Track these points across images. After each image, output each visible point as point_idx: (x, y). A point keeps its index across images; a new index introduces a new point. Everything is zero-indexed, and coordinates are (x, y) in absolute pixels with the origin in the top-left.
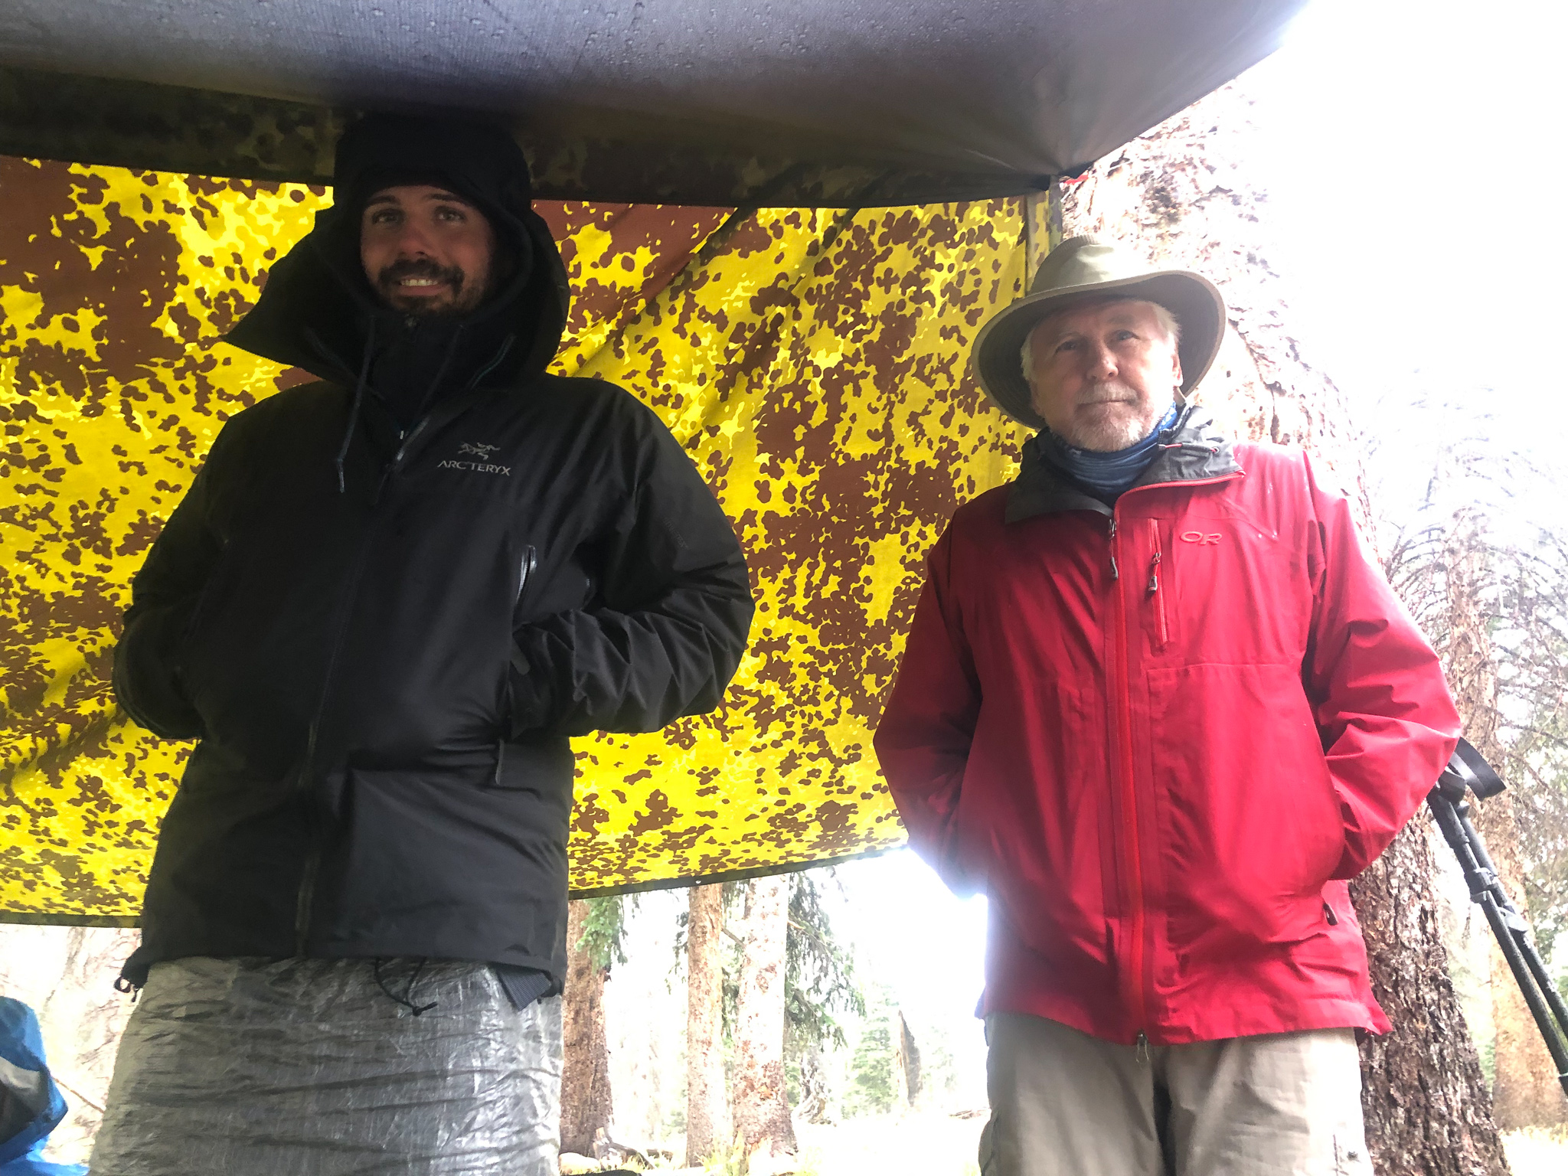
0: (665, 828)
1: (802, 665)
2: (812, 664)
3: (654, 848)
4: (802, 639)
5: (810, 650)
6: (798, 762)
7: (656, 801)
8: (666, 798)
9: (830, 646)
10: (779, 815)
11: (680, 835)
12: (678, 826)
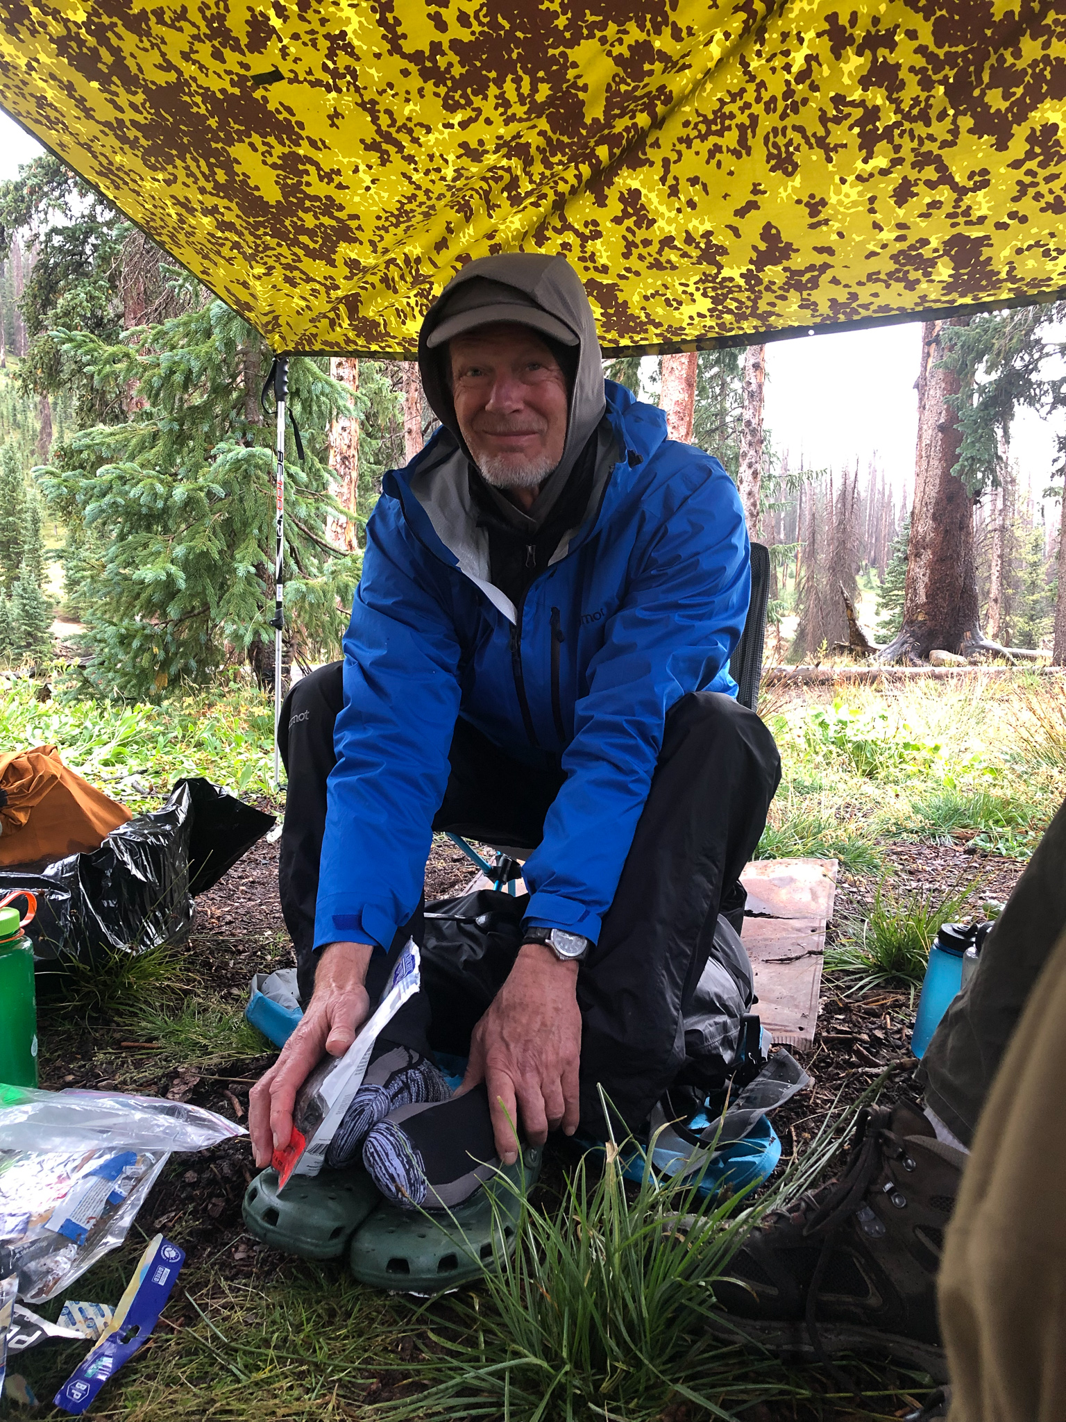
0: (786, 263)
1: (912, 69)
2: (923, 70)
3: (780, 288)
4: (912, 35)
5: (922, 50)
6: (915, 190)
7: (769, 233)
8: (778, 232)
9: (946, 48)
10: (901, 252)
11: (801, 273)
12: (798, 262)
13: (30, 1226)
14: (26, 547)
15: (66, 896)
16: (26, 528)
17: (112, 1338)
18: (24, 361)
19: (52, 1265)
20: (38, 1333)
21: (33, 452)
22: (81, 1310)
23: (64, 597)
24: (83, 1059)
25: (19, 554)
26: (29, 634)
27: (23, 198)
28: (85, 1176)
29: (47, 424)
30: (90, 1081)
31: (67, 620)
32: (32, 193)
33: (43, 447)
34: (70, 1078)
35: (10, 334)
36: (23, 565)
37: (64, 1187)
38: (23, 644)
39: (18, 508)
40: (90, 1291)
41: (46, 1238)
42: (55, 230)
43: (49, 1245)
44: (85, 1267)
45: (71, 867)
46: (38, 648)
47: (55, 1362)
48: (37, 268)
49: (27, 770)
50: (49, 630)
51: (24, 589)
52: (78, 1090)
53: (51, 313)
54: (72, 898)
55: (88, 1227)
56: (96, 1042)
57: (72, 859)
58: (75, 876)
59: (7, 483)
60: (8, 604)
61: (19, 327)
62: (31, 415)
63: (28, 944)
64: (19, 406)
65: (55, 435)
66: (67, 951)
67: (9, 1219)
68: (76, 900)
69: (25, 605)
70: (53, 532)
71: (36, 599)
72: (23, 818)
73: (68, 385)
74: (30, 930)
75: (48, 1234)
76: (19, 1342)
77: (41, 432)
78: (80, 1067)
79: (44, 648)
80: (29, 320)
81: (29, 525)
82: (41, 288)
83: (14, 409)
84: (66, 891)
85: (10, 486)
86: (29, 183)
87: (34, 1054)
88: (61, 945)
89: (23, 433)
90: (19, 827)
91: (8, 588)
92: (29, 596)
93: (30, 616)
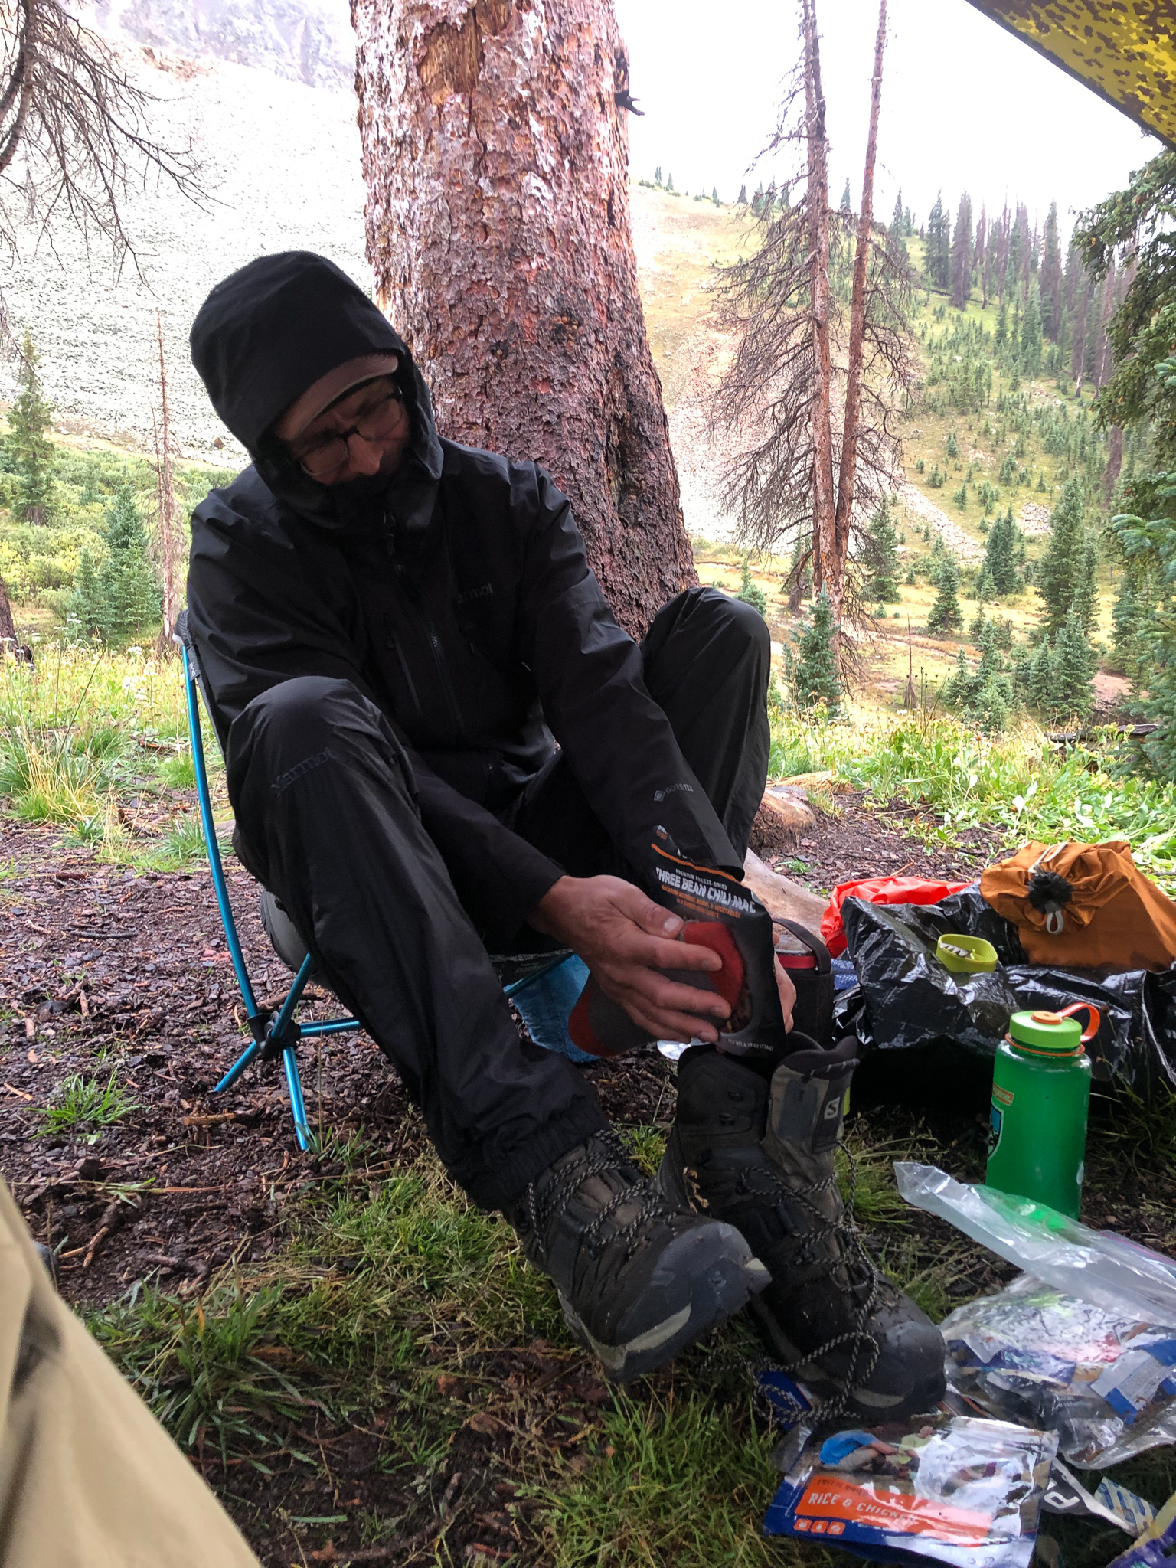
13: (1074, 1379)
14: (1077, 591)
15: (1126, 1016)
16: (1079, 570)
17: (1153, 1545)
18: (1105, 390)
19: (1095, 1432)
20: (1076, 1500)
21: (1096, 487)
22: (1119, 1494)
23: (1110, 646)
24: (1127, 1202)
25: (1068, 598)
26: (1068, 685)
27: (1131, 208)
28: (1137, 1348)
29: (1116, 456)
30: (1135, 1231)
31: (1111, 673)
32: (1140, 202)
33: (1109, 484)
34: (1112, 1219)
35: (1090, 360)
36: (1071, 611)
37: (1114, 1351)
38: (1061, 695)
39: (1074, 548)
40: (1131, 1477)
41: (1093, 1400)
42: (1162, 238)
43: (1094, 1409)
44: (1132, 1451)
45: (1134, 984)
46: (1076, 701)
47: (1088, 1540)
48: (1135, 284)
49: (1096, 866)
50: (1091, 683)
51: (1069, 637)
52: (1123, 1238)
53: (1143, 332)
54: (1131, 1020)
55: (1139, 1406)
56: (1143, 1188)
57: (1136, 974)
58: (1138, 995)
59: (1065, 523)
60: (1050, 652)
61: (1101, 350)
62: (1100, 446)
63: (1086, 1063)
64: (1088, 438)
65: (1124, 466)
66: (1120, 1075)
67: (1053, 1362)
68: (1136, 1024)
69: (1067, 654)
70: (1108, 574)
71: (1080, 648)
72: (1086, 918)
73: (1151, 412)
74: (1090, 1048)
75: (1094, 1396)
76: (1056, 1499)
77: (1109, 465)
78: (1125, 1211)
79: (1083, 702)
80: (1116, 344)
81: (1083, 567)
82: (1136, 306)
83: (1083, 440)
84: (1127, 1010)
85: (1068, 526)
86: (1140, 190)
87: (1079, 1182)
88: (1115, 1067)
89: (1089, 467)
90: (1081, 926)
91: (1052, 634)
92: (1075, 644)
93: (1071, 666)
